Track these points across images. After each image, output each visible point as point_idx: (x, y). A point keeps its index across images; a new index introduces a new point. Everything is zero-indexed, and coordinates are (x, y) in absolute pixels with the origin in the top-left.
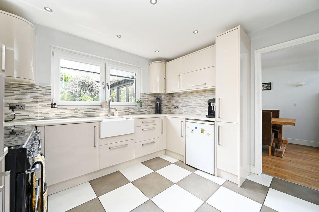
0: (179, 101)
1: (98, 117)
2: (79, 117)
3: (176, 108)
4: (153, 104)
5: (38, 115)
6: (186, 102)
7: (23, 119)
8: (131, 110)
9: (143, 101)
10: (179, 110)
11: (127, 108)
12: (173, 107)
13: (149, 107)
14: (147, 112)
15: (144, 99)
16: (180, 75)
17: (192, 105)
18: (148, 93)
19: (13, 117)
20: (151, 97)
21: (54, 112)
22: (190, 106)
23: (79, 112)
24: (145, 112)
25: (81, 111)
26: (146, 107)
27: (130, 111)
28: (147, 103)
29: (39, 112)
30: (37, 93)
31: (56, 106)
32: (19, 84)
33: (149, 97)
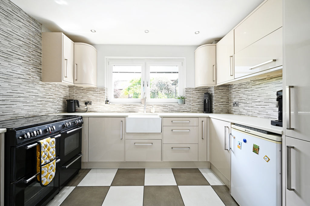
0: (240, 95)
1: (137, 112)
2: (123, 112)
3: (235, 105)
4: (201, 100)
5: (98, 109)
6: (250, 97)
7: (91, 111)
8: (171, 107)
9: (186, 97)
10: (240, 109)
11: (166, 105)
12: (232, 104)
13: (194, 104)
14: (192, 110)
15: (188, 95)
16: (233, 56)
17: (259, 102)
18: (194, 87)
19: (86, 110)
20: (197, 92)
21: (107, 107)
22: (257, 103)
23: (123, 108)
24: (188, 110)
25: (125, 107)
26: (191, 103)
27: (169, 108)
28: (191, 99)
29: (99, 106)
30: (97, 93)
31: (109, 103)
32: (89, 88)
33: (194, 92)
